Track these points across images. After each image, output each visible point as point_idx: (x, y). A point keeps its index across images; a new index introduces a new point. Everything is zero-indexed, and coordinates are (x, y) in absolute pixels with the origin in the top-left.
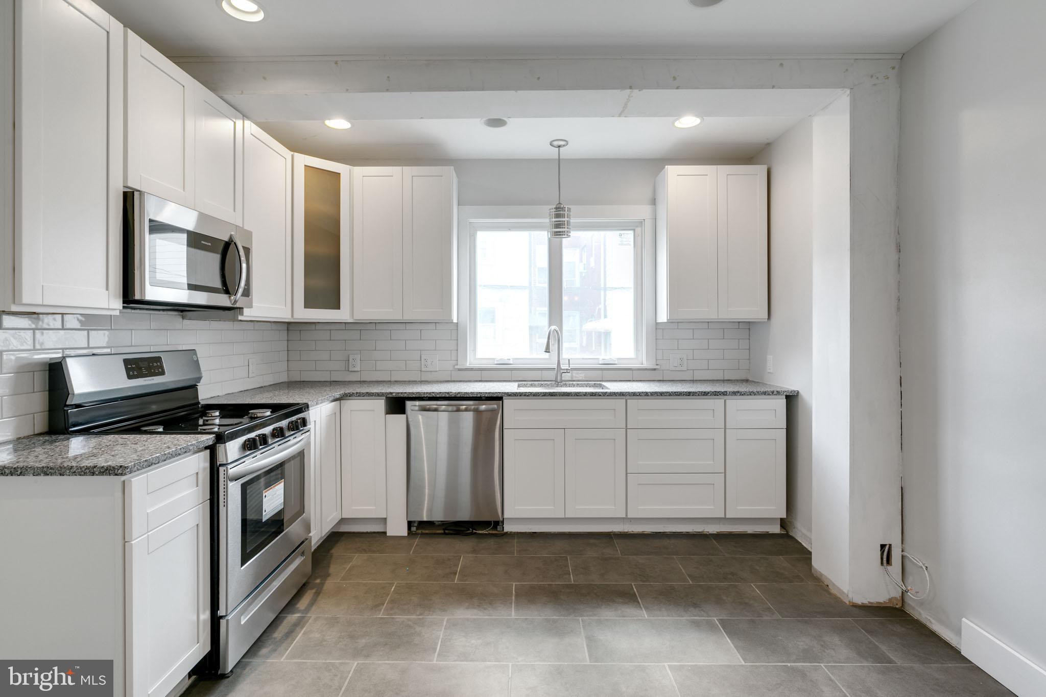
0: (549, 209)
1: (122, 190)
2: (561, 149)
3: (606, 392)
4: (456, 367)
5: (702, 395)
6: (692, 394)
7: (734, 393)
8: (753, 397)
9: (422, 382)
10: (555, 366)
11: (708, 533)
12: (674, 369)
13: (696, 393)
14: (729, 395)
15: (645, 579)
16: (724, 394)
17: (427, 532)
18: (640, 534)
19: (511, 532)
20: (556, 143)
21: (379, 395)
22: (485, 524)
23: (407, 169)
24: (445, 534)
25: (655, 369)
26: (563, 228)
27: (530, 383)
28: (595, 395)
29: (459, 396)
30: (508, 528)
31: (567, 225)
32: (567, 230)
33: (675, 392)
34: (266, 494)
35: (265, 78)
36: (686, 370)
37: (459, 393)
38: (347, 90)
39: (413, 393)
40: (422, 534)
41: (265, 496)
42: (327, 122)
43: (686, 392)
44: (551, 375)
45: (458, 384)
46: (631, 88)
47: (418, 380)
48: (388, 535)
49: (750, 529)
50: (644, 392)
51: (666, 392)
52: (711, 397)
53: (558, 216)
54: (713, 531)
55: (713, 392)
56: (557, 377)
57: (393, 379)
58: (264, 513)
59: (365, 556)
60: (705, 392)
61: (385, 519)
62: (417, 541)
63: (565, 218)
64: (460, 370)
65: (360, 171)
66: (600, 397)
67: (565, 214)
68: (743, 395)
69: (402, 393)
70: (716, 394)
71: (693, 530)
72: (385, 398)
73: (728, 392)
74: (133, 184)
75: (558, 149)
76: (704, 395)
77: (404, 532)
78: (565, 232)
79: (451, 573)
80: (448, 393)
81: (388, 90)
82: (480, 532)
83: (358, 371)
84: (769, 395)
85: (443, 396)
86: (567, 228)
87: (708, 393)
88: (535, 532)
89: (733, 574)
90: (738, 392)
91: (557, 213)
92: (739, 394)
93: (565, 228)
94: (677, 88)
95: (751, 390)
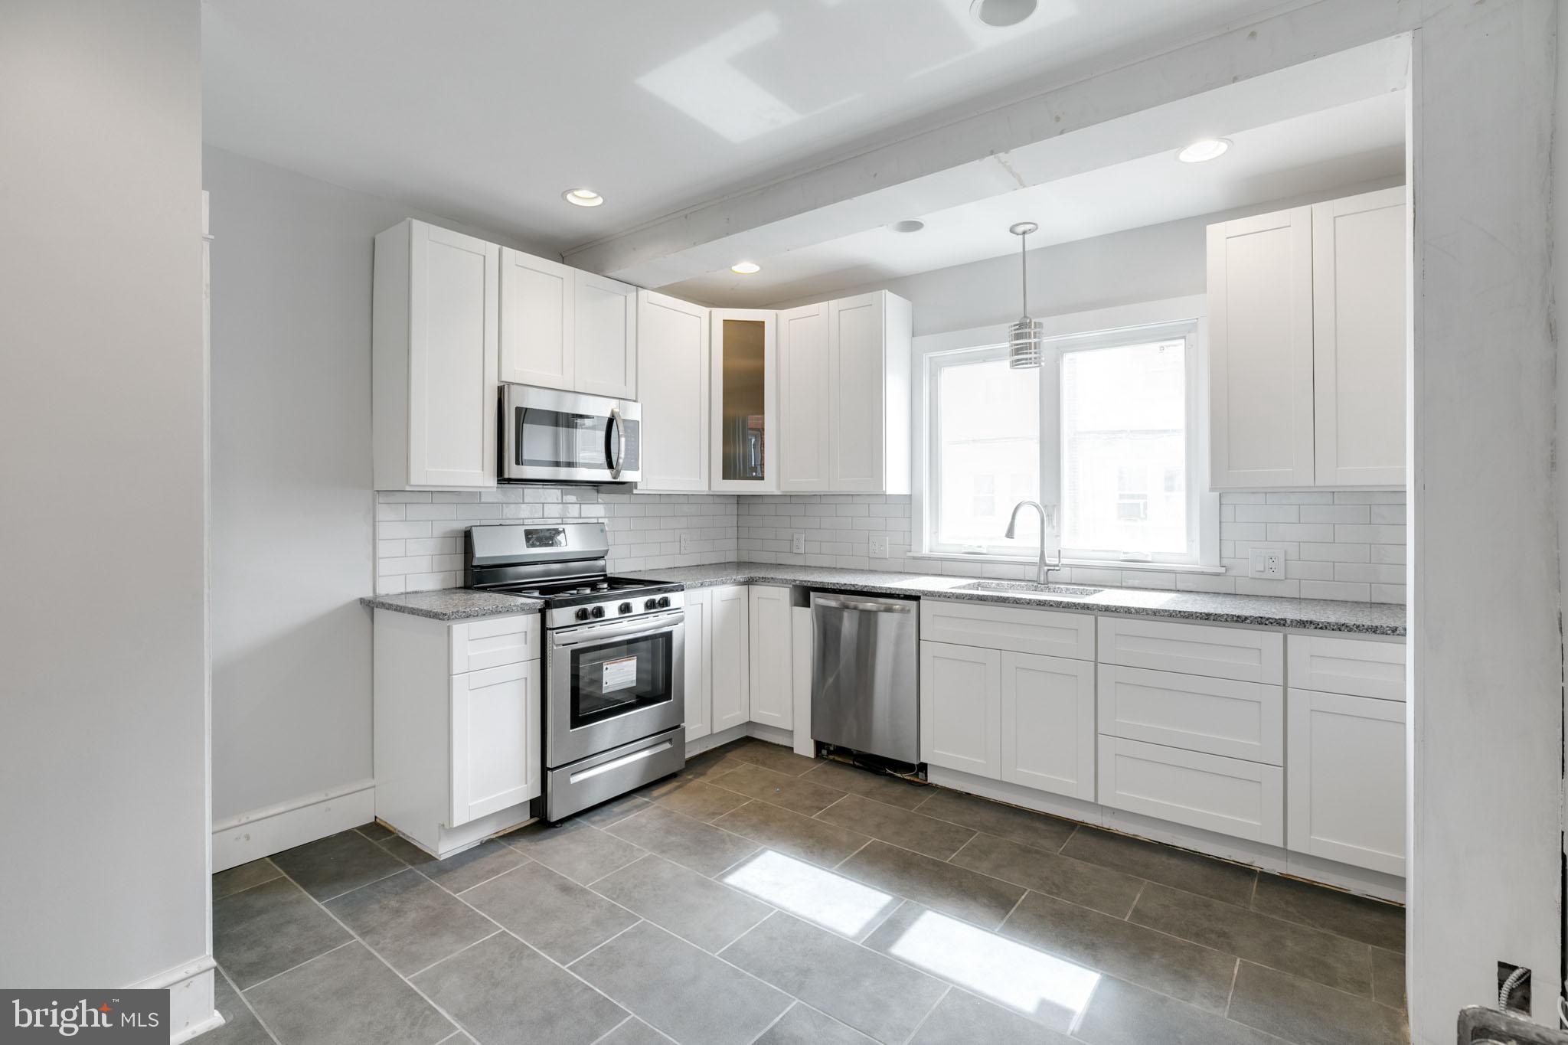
0: (1007, 329)
1: (496, 384)
2: (1026, 236)
3: (1061, 602)
4: (909, 554)
5: (1233, 621)
6: (1212, 618)
7: (1303, 624)
8: (1345, 634)
9: (862, 571)
10: (1037, 560)
11: (1258, 869)
12: (1258, 575)
13: (1221, 616)
14: (1291, 625)
15: (1055, 891)
16: (1281, 623)
17: (840, 759)
18: (1129, 837)
19: (936, 785)
20: (1020, 229)
21: (784, 582)
22: (907, 767)
23: (833, 303)
24: (854, 766)
25: (1218, 575)
26: (1027, 353)
27: (997, 582)
28: (1044, 605)
29: (865, 590)
30: (933, 778)
31: (1035, 348)
32: (1035, 355)
33: (1180, 612)
34: (608, 666)
35: (634, 249)
36: (1283, 578)
37: (866, 586)
38: (695, 244)
39: (816, 582)
40: (833, 761)
41: (607, 669)
42: (735, 268)
43: (1201, 614)
44: (1032, 573)
45: (896, 578)
46: (992, 153)
47: (865, 568)
48: (795, 751)
49: (1357, 887)
50: (1125, 607)
51: (1163, 610)
52: (1252, 626)
53: (1018, 336)
54: (1273, 870)
55: (1256, 618)
56: (1039, 576)
57: (839, 566)
58: (604, 685)
59: (752, 766)
60: (1238, 617)
61: (792, 731)
62: (820, 765)
63: (1030, 338)
64: (914, 558)
65: (786, 314)
66: (1052, 608)
67: (1030, 333)
68: (1321, 628)
69: (805, 581)
70: (1262, 622)
71: (1230, 857)
72: (791, 586)
73: (1288, 622)
74: (507, 377)
75: (1022, 236)
76: (1237, 621)
77: (810, 752)
78: (1030, 359)
79: (817, 808)
80: (854, 586)
81: (728, 234)
82: (899, 775)
83: (802, 554)
84: (1384, 633)
85: (849, 588)
86: (1035, 353)
87: (1246, 618)
88: (970, 794)
89: (1222, 934)
90: (1311, 622)
91: (1017, 332)
92: (1313, 626)
93: (1030, 353)
94: (1062, 133)
95: (1342, 621)
